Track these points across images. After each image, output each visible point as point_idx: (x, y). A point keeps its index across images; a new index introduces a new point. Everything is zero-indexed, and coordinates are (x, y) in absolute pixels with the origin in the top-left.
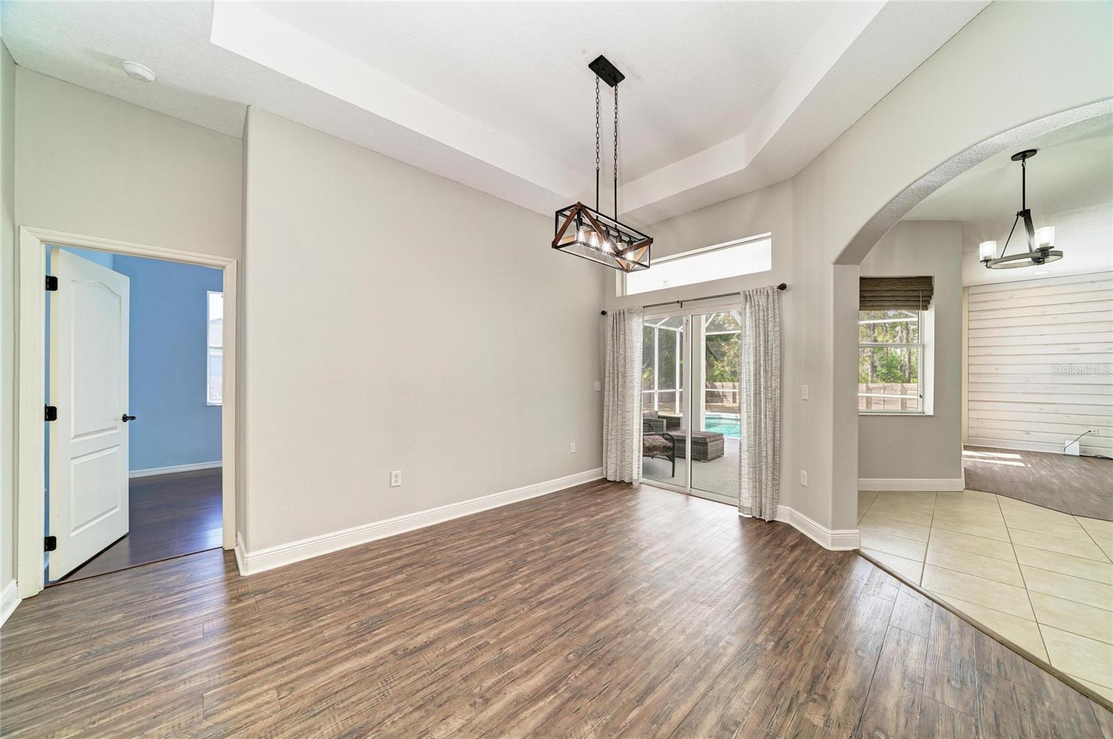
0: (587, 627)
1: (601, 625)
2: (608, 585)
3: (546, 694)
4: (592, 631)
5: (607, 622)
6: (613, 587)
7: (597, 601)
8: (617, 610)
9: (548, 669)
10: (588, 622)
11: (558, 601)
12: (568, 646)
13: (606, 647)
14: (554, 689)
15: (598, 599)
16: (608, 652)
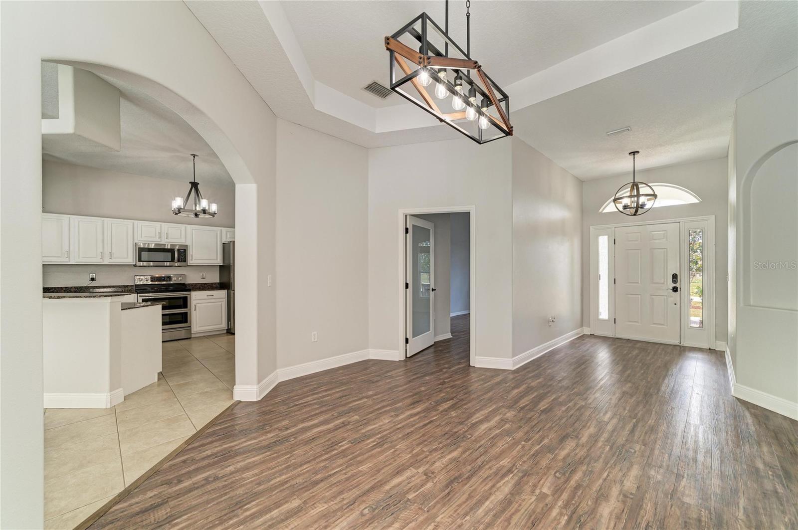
0: (464, 452)
1: (455, 454)
2: (452, 494)
3: (477, 423)
4: (460, 450)
5: (450, 456)
6: (447, 491)
7: (461, 474)
8: (442, 466)
9: (480, 431)
10: (464, 456)
11: (496, 474)
12: (473, 441)
13: (449, 441)
14: (473, 425)
15: (460, 476)
16: (448, 439)
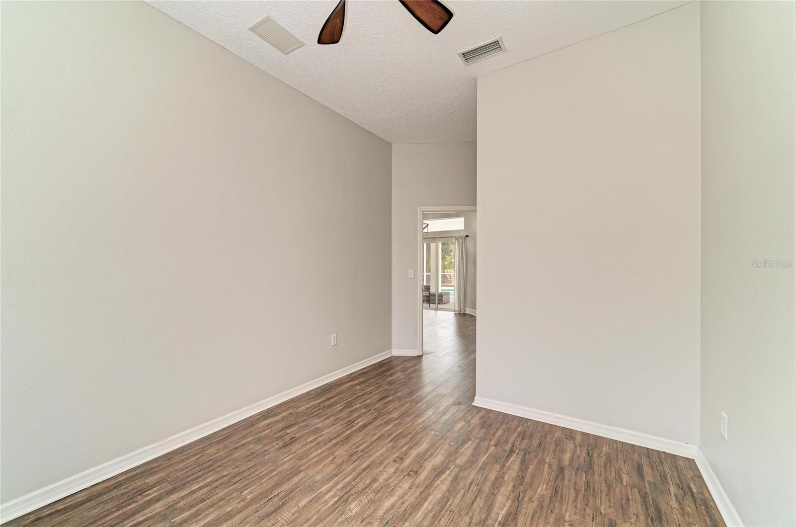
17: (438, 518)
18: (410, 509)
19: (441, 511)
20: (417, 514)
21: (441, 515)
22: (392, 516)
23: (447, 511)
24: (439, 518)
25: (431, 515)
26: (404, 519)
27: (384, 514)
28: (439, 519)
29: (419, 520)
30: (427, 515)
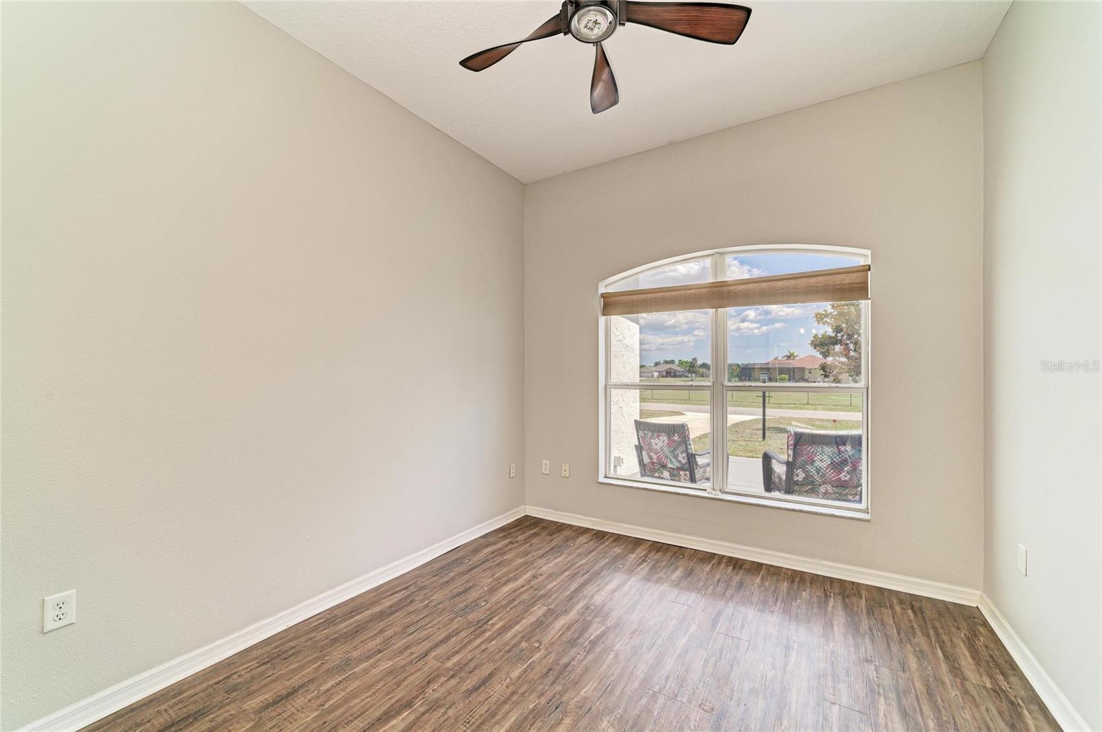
17: (489, 714)
18: (526, 727)
19: (482, 723)
20: (517, 719)
21: (483, 717)
22: (552, 716)
23: (474, 723)
24: (487, 714)
25: (498, 717)
26: (535, 712)
27: (562, 719)
28: (489, 712)
29: (515, 710)
30: (503, 717)
